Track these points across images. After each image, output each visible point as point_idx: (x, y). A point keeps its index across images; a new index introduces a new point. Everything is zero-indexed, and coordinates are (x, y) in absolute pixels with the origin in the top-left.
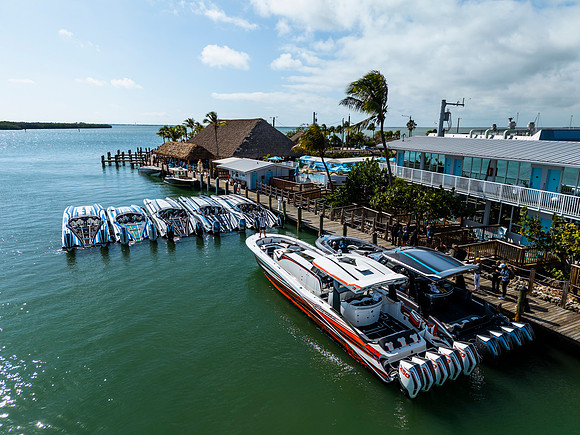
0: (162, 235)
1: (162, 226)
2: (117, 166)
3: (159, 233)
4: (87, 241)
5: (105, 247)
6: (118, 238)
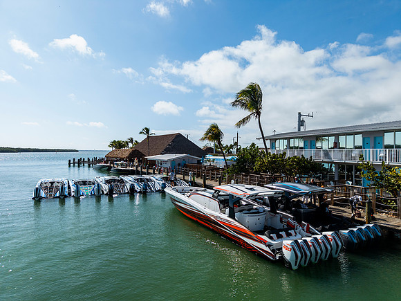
0: (105, 193)
1: (106, 188)
2: (79, 167)
3: (103, 191)
4: (51, 195)
5: (62, 199)
6: (73, 194)
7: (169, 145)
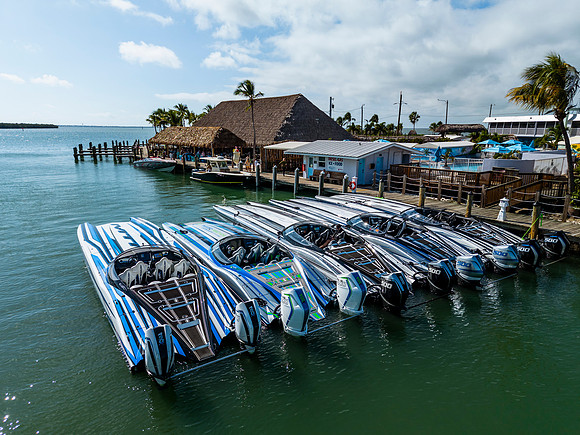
7: (287, 119)
